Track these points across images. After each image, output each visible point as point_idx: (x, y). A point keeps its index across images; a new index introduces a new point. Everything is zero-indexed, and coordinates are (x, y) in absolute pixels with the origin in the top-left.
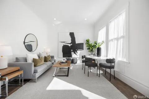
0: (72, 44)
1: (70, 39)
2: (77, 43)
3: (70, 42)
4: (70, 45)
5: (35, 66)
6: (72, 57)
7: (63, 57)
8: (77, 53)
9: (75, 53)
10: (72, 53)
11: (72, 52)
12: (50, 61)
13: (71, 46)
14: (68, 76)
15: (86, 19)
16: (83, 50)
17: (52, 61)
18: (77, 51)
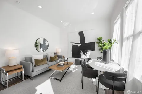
0: (81, 44)
1: (79, 38)
2: (86, 43)
3: (79, 41)
4: (79, 45)
5: (35, 66)
6: (81, 58)
8: (87, 54)
9: (84, 54)
10: (82, 54)
11: (81, 52)
12: (55, 61)
13: (80, 46)
14: (60, 80)
15: (93, 13)
16: (94, 50)
17: (57, 61)
18: (86, 51)
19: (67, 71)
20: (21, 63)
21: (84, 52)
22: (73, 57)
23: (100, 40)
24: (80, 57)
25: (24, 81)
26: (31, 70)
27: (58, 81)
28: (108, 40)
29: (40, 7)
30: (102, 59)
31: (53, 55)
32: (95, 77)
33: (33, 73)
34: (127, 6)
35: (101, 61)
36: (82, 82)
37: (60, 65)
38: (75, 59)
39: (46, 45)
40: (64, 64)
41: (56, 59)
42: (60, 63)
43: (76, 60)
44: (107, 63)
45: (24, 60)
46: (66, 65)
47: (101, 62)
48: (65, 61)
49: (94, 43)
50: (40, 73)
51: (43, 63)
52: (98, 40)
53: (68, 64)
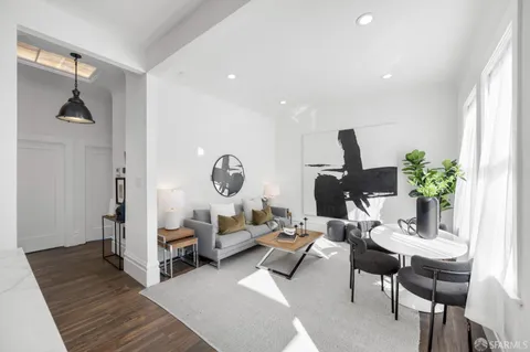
0: (346, 173)
1: (341, 152)
2: (364, 168)
3: (340, 163)
4: (339, 176)
5: (221, 232)
6: (347, 219)
7: (318, 215)
8: (368, 205)
9: (358, 205)
10: (350, 205)
11: (349, 199)
12: (266, 223)
13: (344, 178)
14: (289, 277)
16: (396, 194)
17: (272, 224)
18: (367, 196)
19: (304, 255)
20: (186, 224)
21: (359, 199)
22: (320, 213)
23: (414, 162)
24: (344, 215)
25: (198, 269)
26: (214, 244)
27: (284, 278)
28: (444, 163)
29: (232, 77)
30: (414, 226)
31: (259, 207)
32: (390, 274)
33: (219, 251)
34: (492, 72)
35: (411, 230)
36: (352, 286)
37: (284, 235)
38: (325, 220)
39: (231, 173)
40: (296, 234)
41: (267, 219)
42: (286, 230)
43: (329, 224)
44: (429, 238)
45: (192, 216)
46: (302, 236)
47: (411, 234)
48: (299, 226)
49: (394, 170)
50: (233, 253)
51: (238, 227)
52: (408, 159)
53: (306, 235)
